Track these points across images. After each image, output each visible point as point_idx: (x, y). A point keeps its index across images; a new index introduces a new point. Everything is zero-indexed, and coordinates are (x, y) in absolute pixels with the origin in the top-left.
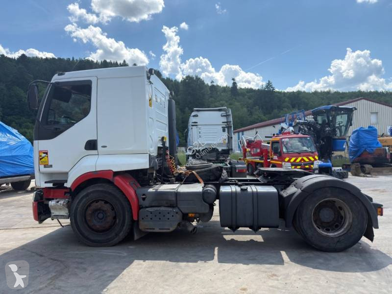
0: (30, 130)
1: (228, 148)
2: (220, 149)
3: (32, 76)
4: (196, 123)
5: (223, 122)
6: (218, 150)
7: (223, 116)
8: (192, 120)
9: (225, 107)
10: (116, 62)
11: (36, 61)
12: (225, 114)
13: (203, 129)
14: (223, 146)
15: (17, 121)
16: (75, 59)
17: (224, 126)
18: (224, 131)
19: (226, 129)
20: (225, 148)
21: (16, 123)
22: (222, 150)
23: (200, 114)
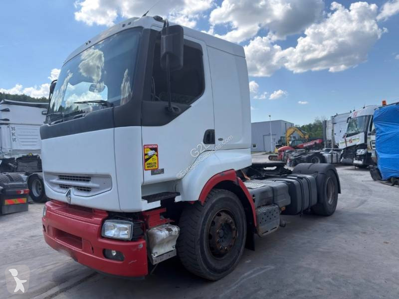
4: (8, 120)
13: (18, 130)
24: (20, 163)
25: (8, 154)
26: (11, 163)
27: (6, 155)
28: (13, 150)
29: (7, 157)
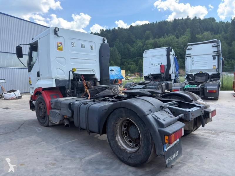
0: (132, 66)
1: (217, 73)
2: (210, 74)
3: (134, 36)
4: (190, 54)
5: (213, 52)
6: (208, 74)
7: (214, 47)
8: (188, 52)
9: (216, 39)
10: (182, 19)
11: (137, 27)
12: (216, 45)
13: (195, 59)
14: (213, 71)
15: (127, 61)
16: (157, 22)
17: (215, 55)
18: (214, 58)
19: (216, 57)
20: (215, 73)
21: (127, 62)
22: (213, 74)
23: (193, 47)
24: (196, 77)
25: (190, 72)
26: (191, 77)
27: (189, 72)
28: (192, 70)
29: (190, 74)
